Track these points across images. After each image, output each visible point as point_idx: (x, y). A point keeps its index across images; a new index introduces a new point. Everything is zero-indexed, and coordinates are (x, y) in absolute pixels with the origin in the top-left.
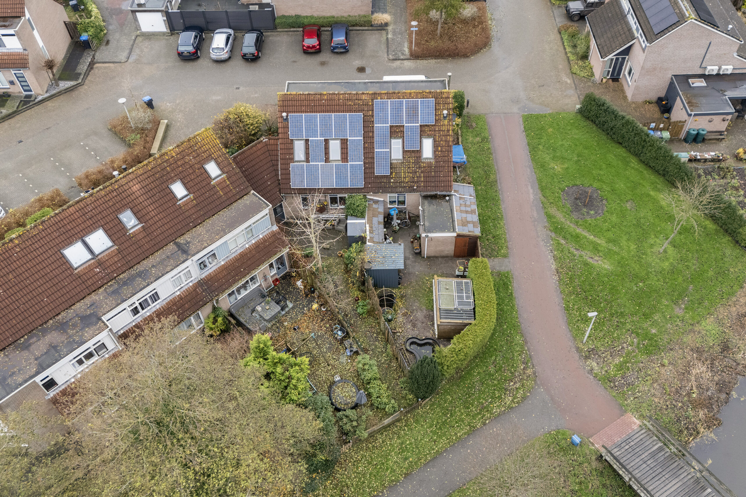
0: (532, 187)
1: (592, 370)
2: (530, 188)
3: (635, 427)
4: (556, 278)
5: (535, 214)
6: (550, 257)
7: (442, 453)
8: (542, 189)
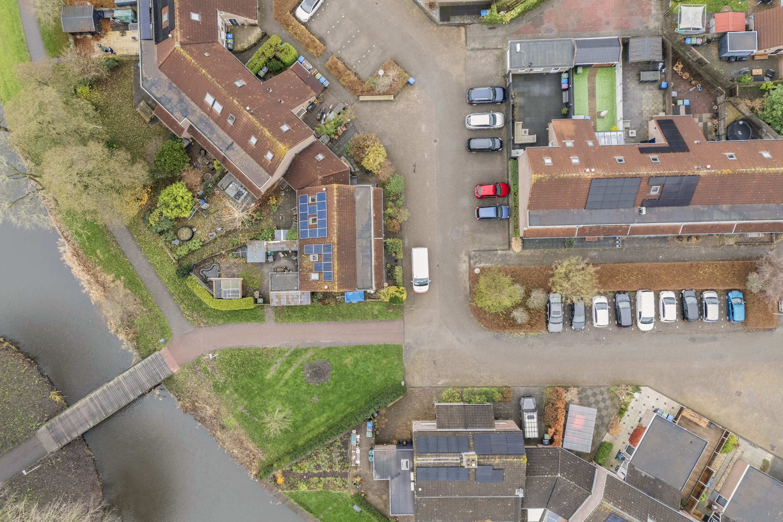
0: (331, 343)
1: (204, 356)
2: (331, 341)
3: (172, 369)
4: (260, 346)
5: (308, 341)
6: (276, 345)
7: (160, 279)
8: (330, 349)
